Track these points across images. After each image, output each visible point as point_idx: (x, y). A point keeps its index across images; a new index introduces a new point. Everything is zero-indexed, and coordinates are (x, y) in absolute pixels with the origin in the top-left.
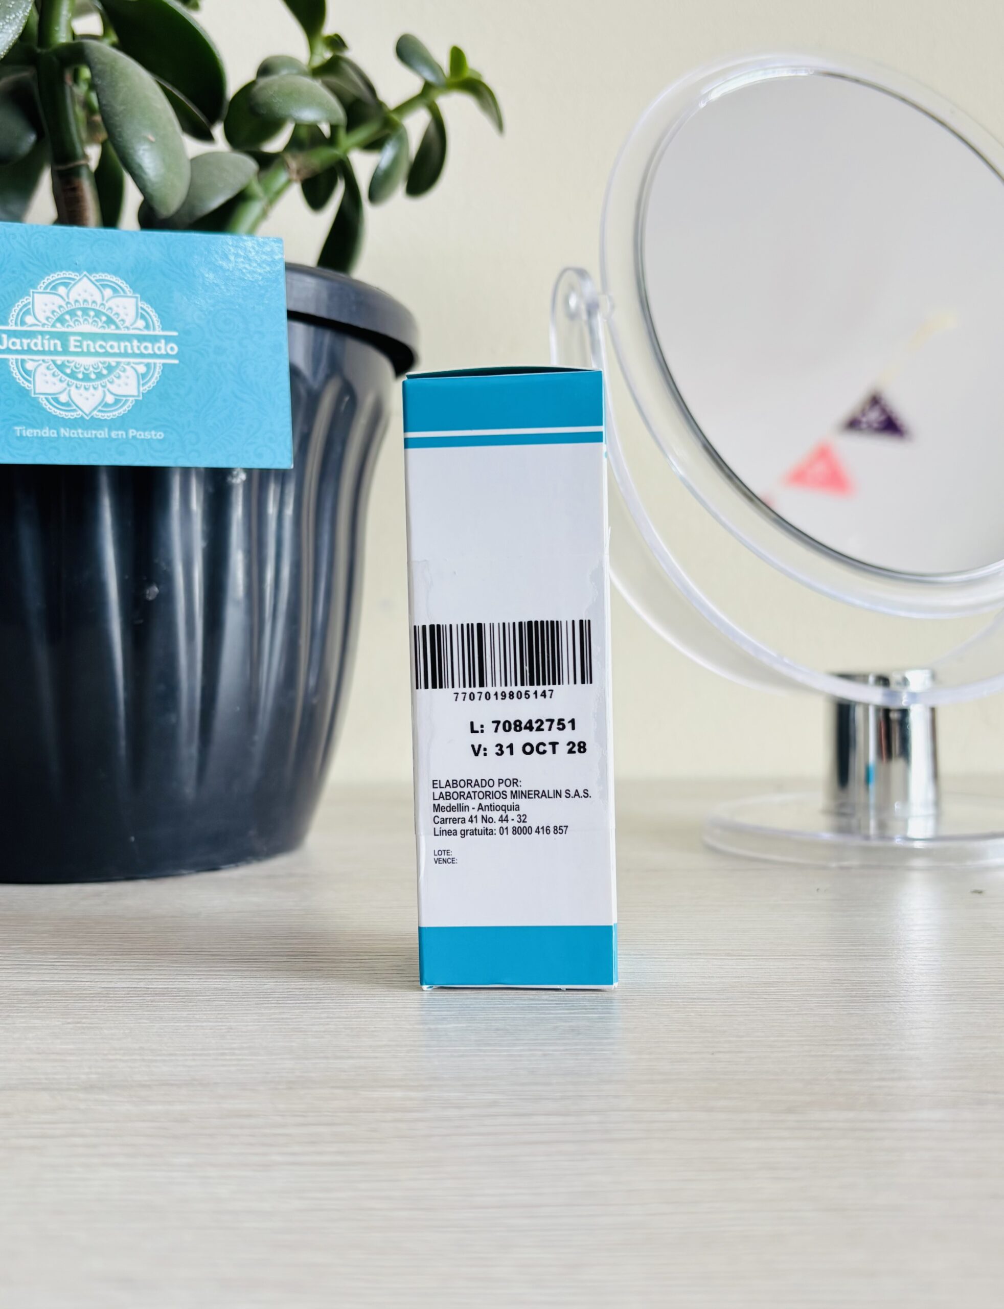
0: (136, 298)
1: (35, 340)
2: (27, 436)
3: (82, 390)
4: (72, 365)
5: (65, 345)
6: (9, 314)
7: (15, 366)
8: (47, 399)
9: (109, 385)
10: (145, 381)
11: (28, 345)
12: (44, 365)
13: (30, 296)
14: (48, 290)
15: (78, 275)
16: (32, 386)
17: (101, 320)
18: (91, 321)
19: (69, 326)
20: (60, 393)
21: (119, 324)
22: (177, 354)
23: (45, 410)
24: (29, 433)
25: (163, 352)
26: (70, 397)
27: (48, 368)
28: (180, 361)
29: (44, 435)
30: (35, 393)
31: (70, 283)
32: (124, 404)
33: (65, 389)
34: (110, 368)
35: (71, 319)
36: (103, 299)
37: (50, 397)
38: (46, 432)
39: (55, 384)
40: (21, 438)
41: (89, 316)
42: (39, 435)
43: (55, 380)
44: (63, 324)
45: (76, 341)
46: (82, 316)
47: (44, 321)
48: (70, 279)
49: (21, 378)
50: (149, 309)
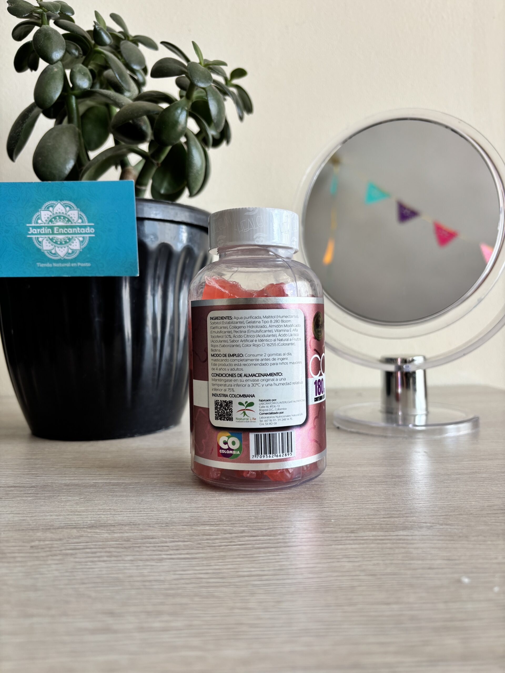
0: (78, 210)
1: (42, 230)
2: (42, 267)
3: (60, 248)
4: (56, 238)
5: (53, 231)
6: (32, 219)
7: (35, 240)
8: (48, 252)
9: (70, 246)
10: (83, 244)
11: (40, 231)
12: (46, 239)
13: (39, 212)
14: (46, 209)
15: (56, 202)
16: (42, 247)
17: (65, 220)
18: (62, 221)
19: (54, 223)
20: (52, 250)
21: (72, 221)
22: (95, 232)
23: (47, 256)
24: (42, 265)
25: (89, 232)
26: (56, 251)
27: (47, 240)
28: (96, 235)
29: (48, 266)
30: (43, 250)
31: (53, 206)
32: (76, 253)
33: (54, 248)
34: (69, 239)
35: (55, 220)
36: (66, 211)
37: (49, 251)
38: (48, 265)
39: (50, 246)
40: (40, 267)
41: (61, 219)
42: (46, 266)
43: (50, 245)
44: (52, 223)
45: (57, 229)
46: (59, 219)
47: (45, 222)
48: (53, 204)
49: (38, 244)
50: (83, 215)
